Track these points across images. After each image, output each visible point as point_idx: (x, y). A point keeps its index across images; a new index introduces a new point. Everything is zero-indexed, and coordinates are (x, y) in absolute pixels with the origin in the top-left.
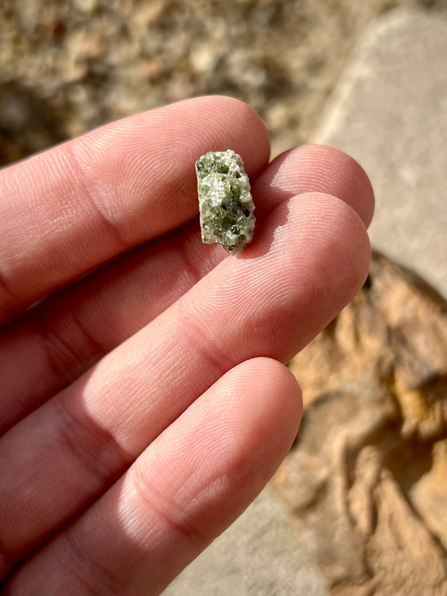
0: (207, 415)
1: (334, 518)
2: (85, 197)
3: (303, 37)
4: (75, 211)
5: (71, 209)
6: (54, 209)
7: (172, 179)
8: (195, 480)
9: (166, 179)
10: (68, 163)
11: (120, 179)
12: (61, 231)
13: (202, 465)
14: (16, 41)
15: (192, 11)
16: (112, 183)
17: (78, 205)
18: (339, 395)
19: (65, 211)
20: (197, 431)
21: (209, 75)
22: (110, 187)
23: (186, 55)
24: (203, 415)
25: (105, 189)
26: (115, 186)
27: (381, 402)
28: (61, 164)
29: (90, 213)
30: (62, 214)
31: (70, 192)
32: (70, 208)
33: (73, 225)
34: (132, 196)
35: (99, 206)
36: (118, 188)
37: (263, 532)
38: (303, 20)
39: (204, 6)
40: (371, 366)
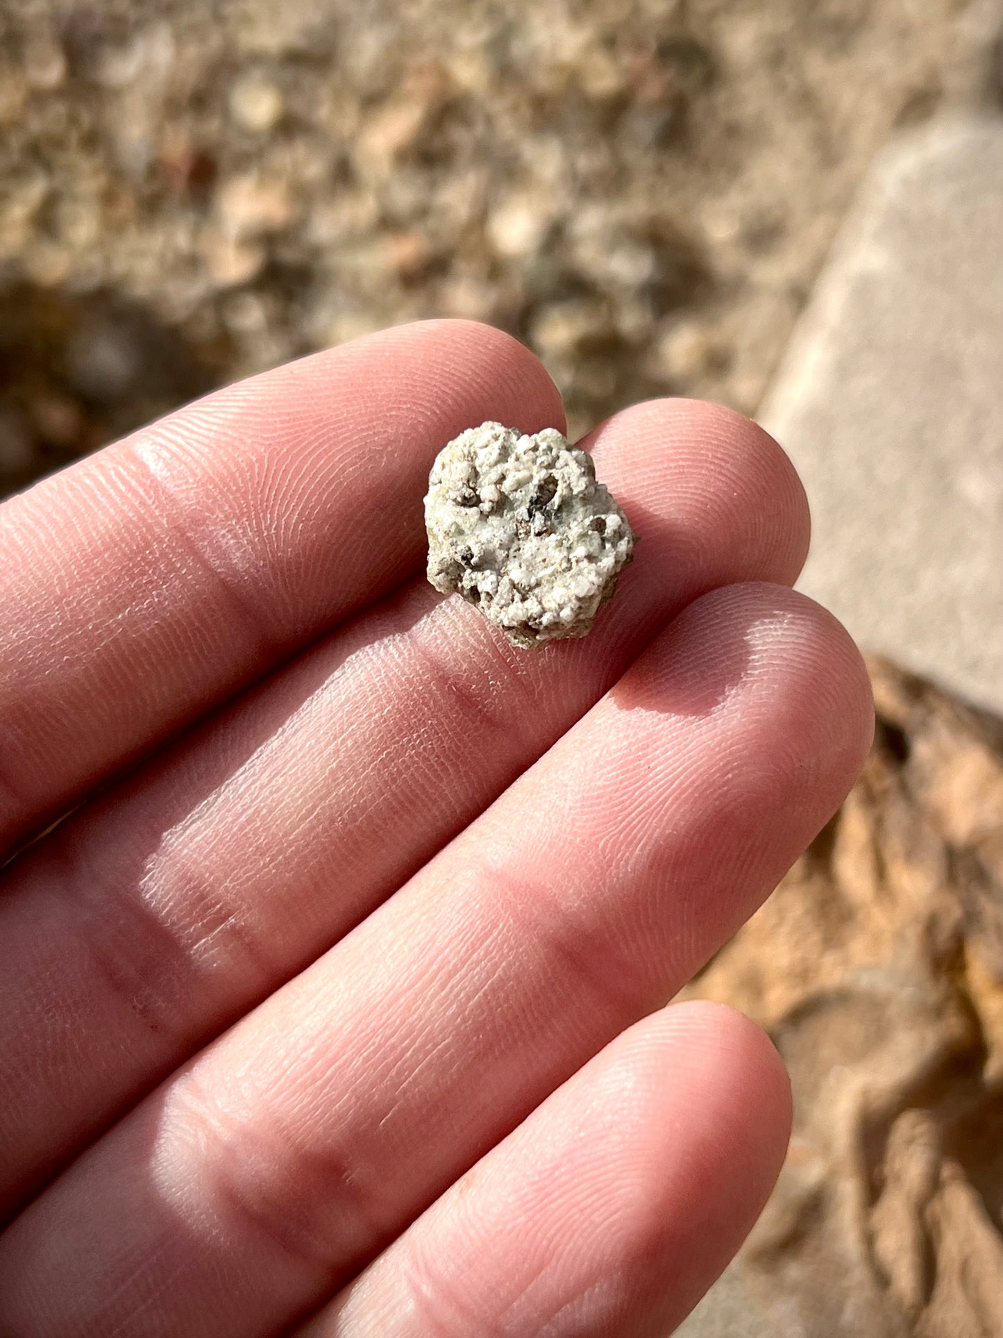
0: (580, 1130)
1: (841, 1270)
2: (185, 554)
3: (735, 169)
4: (164, 587)
6: (115, 590)
8: (551, 1282)
12: (137, 636)
13: (568, 1247)
14: (108, 198)
15: (489, 120)
16: (247, 515)
17: (170, 572)
18: (843, 998)
19: (141, 589)
20: (557, 1167)
21: (530, 262)
22: (243, 524)
23: (481, 218)
24: (569, 1130)
25: (232, 530)
27: (938, 1012)
28: (116, 488)
29: (199, 588)
30: (134, 597)
31: (148, 545)
32: (151, 581)
33: (164, 619)
38: (733, 131)
39: (515, 108)
40: (913, 935)
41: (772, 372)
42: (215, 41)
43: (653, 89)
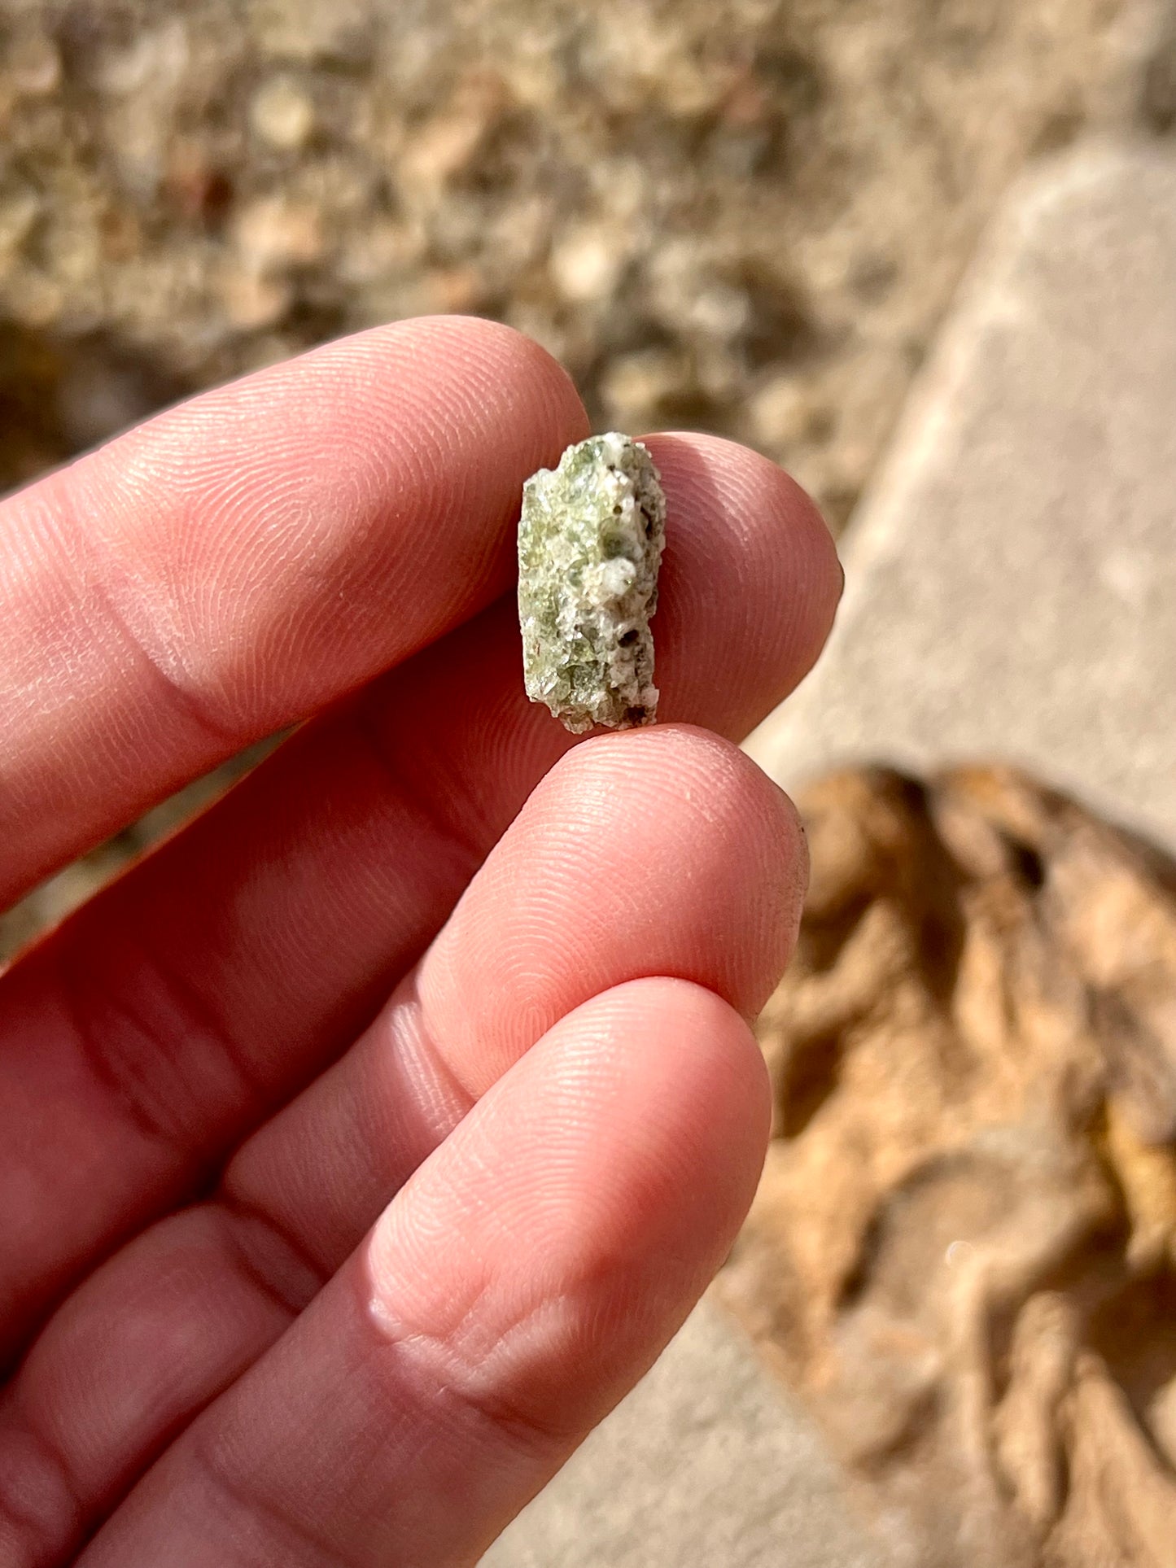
1: (956, 1479)
2: (103, 619)
3: (842, 203)
4: (80, 656)
5: (69, 653)
6: (25, 655)
7: (315, 558)
9: (301, 556)
10: (56, 528)
11: (184, 565)
12: (47, 712)
14: (109, 224)
15: (556, 140)
16: (166, 578)
17: (86, 639)
18: (965, 1163)
19: (54, 657)
21: (604, 307)
22: (162, 588)
23: (543, 256)
25: (152, 595)
26: (174, 586)
27: (1075, 1179)
28: (37, 534)
29: (118, 660)
30: (46, 666)
31: (63, 605)
32: (65, 649)
33: (78, 694)
34: (219, 608)
35: (142, 641)
36: (183, 592)
37: (772, 1510)
38: (840, 160)
39: (587, 128)
40: (1048, 1089)
41: (885, 441)
42: (235, 45)
43: (747, 109)
